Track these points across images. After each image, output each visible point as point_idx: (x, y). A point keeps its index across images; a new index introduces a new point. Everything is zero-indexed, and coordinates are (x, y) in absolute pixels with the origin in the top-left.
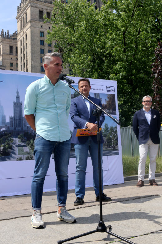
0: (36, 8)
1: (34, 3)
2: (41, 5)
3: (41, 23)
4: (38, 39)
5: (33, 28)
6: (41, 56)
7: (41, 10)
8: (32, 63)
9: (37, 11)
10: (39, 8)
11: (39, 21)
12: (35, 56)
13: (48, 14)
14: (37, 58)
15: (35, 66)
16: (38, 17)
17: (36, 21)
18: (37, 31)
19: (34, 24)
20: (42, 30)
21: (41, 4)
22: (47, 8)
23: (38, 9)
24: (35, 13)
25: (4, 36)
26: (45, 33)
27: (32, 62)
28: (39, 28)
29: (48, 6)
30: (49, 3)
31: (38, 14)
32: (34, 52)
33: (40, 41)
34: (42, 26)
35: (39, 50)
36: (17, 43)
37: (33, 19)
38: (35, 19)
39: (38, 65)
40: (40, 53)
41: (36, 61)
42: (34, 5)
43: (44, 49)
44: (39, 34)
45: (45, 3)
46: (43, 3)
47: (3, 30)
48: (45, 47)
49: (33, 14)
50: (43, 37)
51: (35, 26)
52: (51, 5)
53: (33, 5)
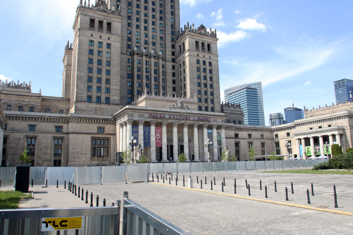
0: (87, 16)
1: (85, 11)
2: (93, 14)
3: (91, 32)
4: (86, 48)
5: (82, 37)
6: (88, 66)
7: (93, 18)
8: (78, 73)
9: (88, 19)
10: (89, 16)
11: (90, 30)
12: (81, 66)
13: (101, 23)
14: (84, 68)
15: (81, 76)
16: (88, 26)
17: (85, 29)
18: (86, 40)
19: (82, 33)
20: (92, 39)
21: (92, 12)
22: (99, 16)
23: (89, 18)
24: (86, 21)
25: (70, 47)
26: (95, 42)
27: (78, 71)
28: (88, 37)
29: (101, 15)
30: (101, 12)
31: (89, 23)
32: (81, 62)
33: (89, 50)
34: (92, 35)
35: (87, 59)
36: (72, 52)
37: (82, 28)
38: (85, 28)
39: (85, 75)
40: (87, 63)
41: (83, 71)
42: (85, 14)
43: (92, 59)
44: (88, 43)
45: (97, 12)
46: (94, 11)
47: (68, 41)
48: (94, 57)
49: (83, 22)
50: (93, 46)
51: (84, 35)
52: (103, 13)
53: (83, 13)
